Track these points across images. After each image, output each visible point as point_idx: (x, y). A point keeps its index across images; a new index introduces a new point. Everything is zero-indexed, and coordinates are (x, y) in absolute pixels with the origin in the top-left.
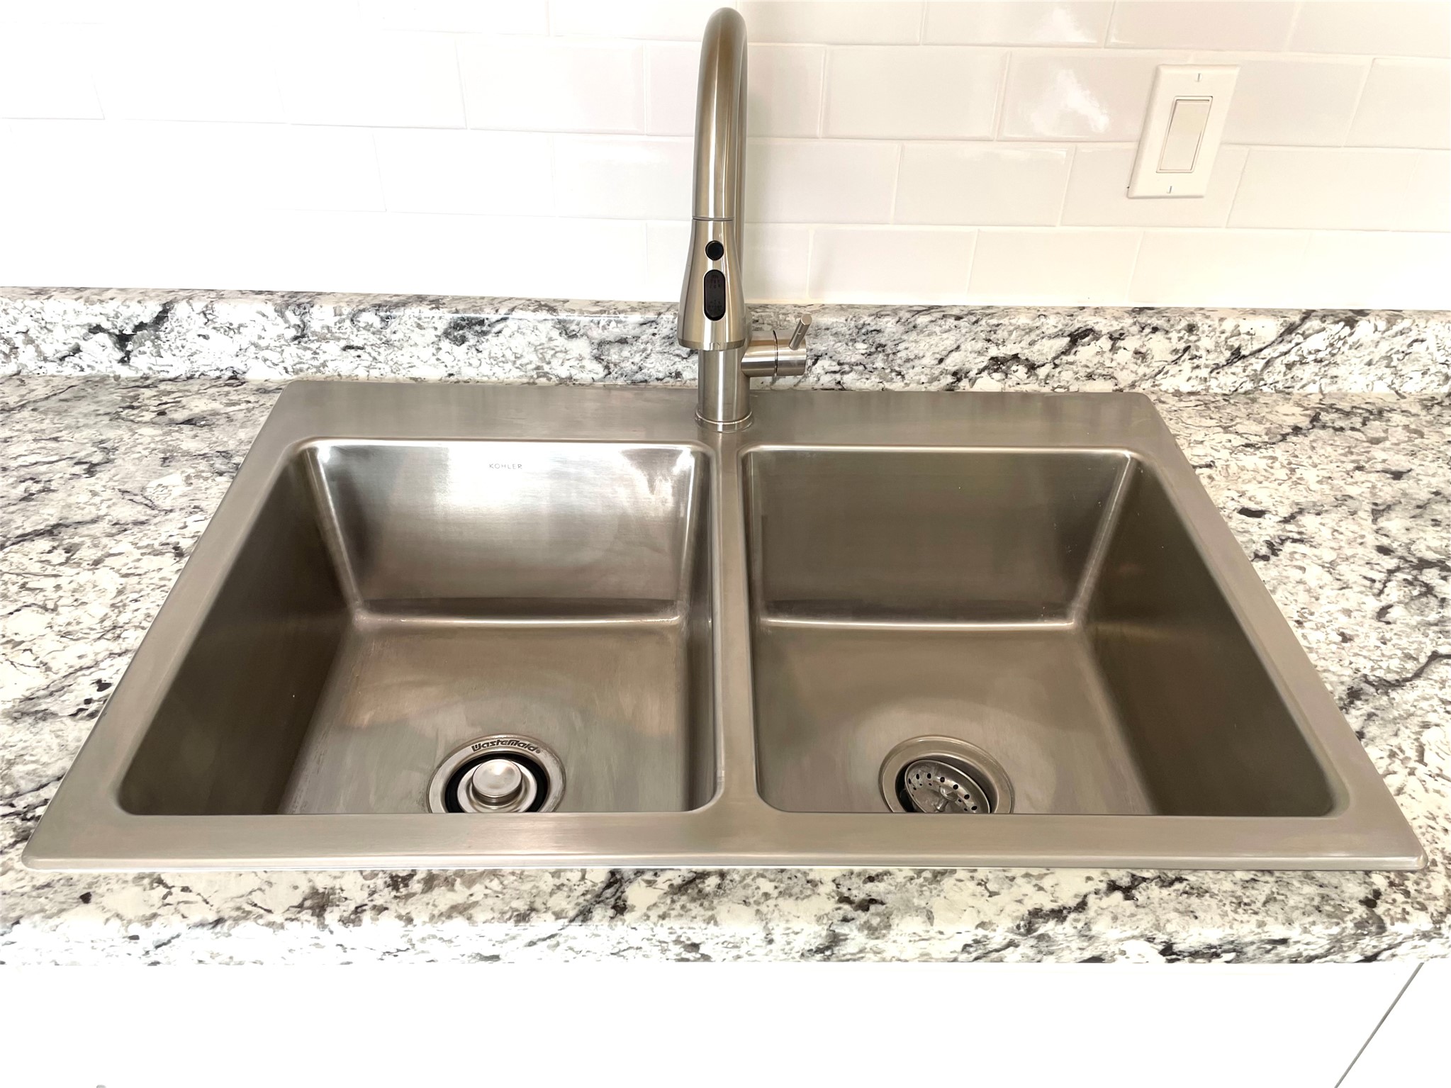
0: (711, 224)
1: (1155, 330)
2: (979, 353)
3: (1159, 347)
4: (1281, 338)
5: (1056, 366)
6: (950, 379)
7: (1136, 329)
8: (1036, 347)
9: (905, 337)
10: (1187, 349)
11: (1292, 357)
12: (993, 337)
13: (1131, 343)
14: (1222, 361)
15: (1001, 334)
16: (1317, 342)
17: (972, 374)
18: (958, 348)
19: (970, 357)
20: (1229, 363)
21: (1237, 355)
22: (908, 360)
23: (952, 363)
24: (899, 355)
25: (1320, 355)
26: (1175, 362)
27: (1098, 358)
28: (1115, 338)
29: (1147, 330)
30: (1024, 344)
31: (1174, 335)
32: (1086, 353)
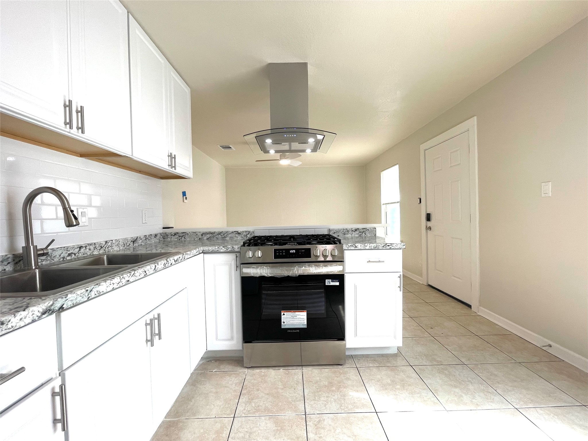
0: (68, 208)
1: (90, 245)
2: (66, 253)
3: (92, 247)
4: (106, 244)
5: (78, 253)
6: (62, 259)
7: (88, 245)
8: (75, 250)
9: (53, 252)
10: (95, 247)
11: (108, 246)
12: (68, 250)
13: (88, 248)
14: (100, 248)
15: (69, 249)
16: (109, 244)
17: (66, 257)
18: (62, 253)
19: (65, 254)
20: (101, 249)
21: (101, 247)
22: (54, 257)
23: (62, 256)
24: (52, 256)
25: (111, 245)
26: (94, 250)
27: (84, 251)
28: (86, 247)
29: (89, 245)
30: (73, 250)
31: (93, 245)
32: (82, 250)
